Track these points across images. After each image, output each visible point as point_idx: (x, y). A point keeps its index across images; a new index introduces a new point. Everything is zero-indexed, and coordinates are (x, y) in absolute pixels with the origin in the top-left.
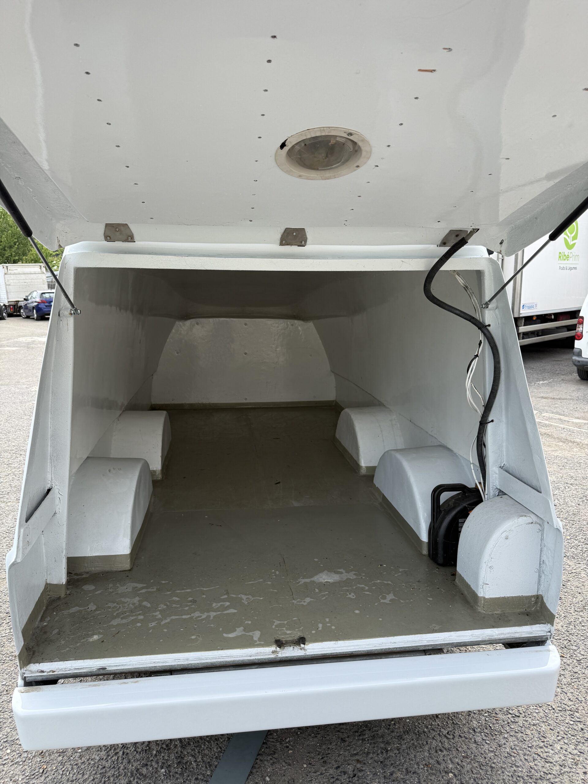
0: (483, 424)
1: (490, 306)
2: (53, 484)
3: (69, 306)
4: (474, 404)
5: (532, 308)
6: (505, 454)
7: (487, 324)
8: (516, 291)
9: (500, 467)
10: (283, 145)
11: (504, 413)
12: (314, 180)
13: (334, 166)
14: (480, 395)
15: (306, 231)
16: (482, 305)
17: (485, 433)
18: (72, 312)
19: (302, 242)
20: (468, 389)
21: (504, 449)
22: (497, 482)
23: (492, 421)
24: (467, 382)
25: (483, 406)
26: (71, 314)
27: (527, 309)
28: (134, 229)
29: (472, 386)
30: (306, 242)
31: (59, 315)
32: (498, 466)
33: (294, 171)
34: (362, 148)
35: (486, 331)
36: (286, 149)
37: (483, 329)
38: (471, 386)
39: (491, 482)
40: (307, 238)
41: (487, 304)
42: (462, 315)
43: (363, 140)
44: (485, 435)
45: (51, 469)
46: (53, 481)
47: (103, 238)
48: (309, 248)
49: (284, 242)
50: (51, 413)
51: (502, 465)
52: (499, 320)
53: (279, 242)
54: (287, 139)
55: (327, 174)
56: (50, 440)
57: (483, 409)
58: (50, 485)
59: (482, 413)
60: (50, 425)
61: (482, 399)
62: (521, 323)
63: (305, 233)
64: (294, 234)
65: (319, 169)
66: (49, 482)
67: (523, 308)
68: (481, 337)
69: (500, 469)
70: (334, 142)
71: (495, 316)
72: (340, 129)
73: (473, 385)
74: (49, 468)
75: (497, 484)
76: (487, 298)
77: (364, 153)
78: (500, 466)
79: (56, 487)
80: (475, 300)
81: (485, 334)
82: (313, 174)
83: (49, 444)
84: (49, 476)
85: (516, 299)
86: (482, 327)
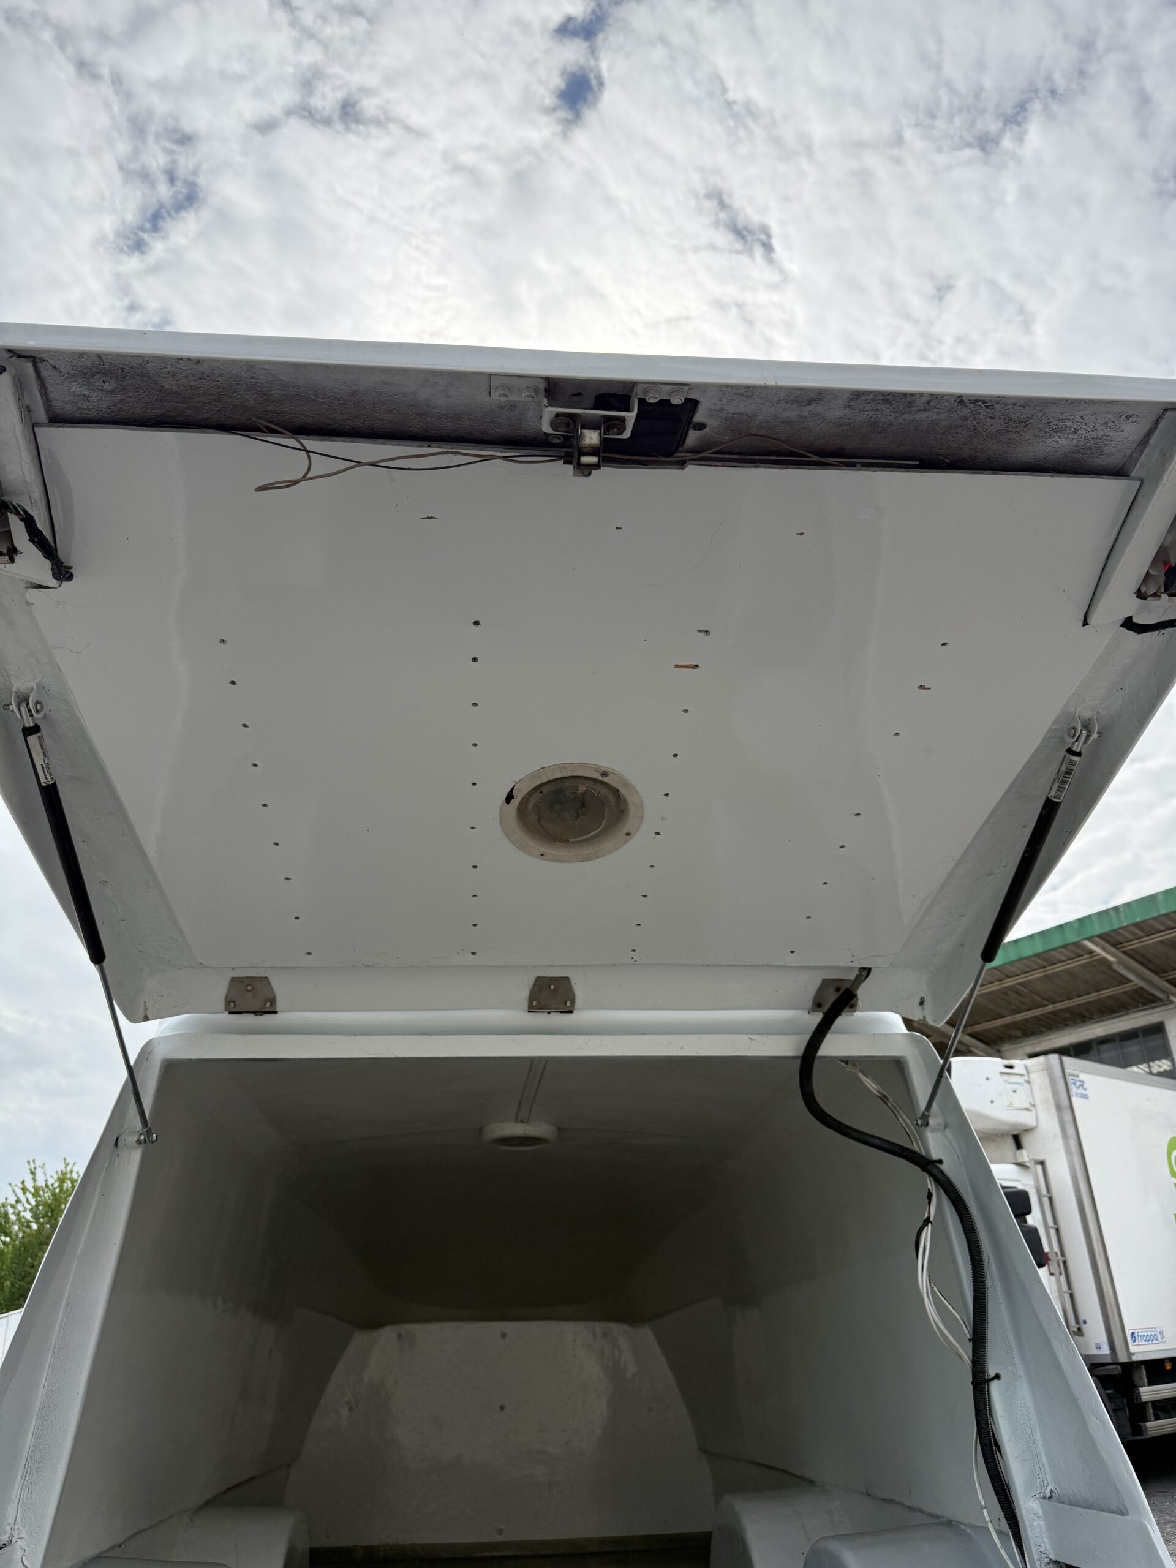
0: (980, 1383)
1: (931, 1122)
2: (16, 1533)
3: (139, 1125)
4: (946, 1331)
5: (1154, 1342)
6: (1046, 1464)
7: (935, 1157)
8: (1107, 1299)
9: (1044, 1498)
10: (509, 798)
11: (1016, 1355)
12: (565, 862)
13: (592, 834)
14: (956, 1314)
15: (573, 981)
16: (917, 1120)
17: (990, 1408)
18: (142, 1137)
19: (566, 1003)
20: (925, 1295)
21: (1041, 1450)
22: (1046, 1540)
23: (997, 1377)
24: (920, 1279)
25: (969, 1340)
26: (139, 1142)
27: (1144, 1343)
28: (280, 988)
29: (935, 1291)
30: (573, 1002)
31: (116, 1144)
32: (1038, 1496)
33: (531, 844)
34: (628, 799)
35: (935, 1171)
36: (515, 802)
37: (930, 1167)
38: (933, 1292)
39: (1032, 1544)
40: (574, 995)
41: (925, 1117)
42: (886, 1146)
43: (626, 784)
44: (991, 1415)
45: (19, 1492)
46: (16, 1527)
47: (222, 1006)
48: (580, 1017)
49: (534, 1003)
50: (54, 1352)
51: (1048, 1493)
52: (958, 1151)
53: (525, 1005)
54: (514, 786)
55: (585, 851)
56: (35, 1418)
57: (969, 1346)
58: (7, 1536)
59: (971, 1358)
60: (43, 1381)
61: (962, 1322)
62: (1141, 1378)
63: (572, 987)
64: (552, 987)
65: (571, 840)
66: (8, 1528)
67: (1134, 1341)
68: (931, 1185)
69: (1047, 1501)
70: (584, 789)
71: (947, 1143)
72: (587, 765)
73: (935, 1289)
74: (15, 1492)
75: (1048, 1546)
76: (923, 1105)
77: (632, 809)
78: (1042, 1495)
79: (19, 1543)
80: (903, 1118)
81: (937, 1180)
82: (562, 852)
83: (32, 1430)
84: (11, 1511)
85: (1111, 1321)
86: (928, 1165)
